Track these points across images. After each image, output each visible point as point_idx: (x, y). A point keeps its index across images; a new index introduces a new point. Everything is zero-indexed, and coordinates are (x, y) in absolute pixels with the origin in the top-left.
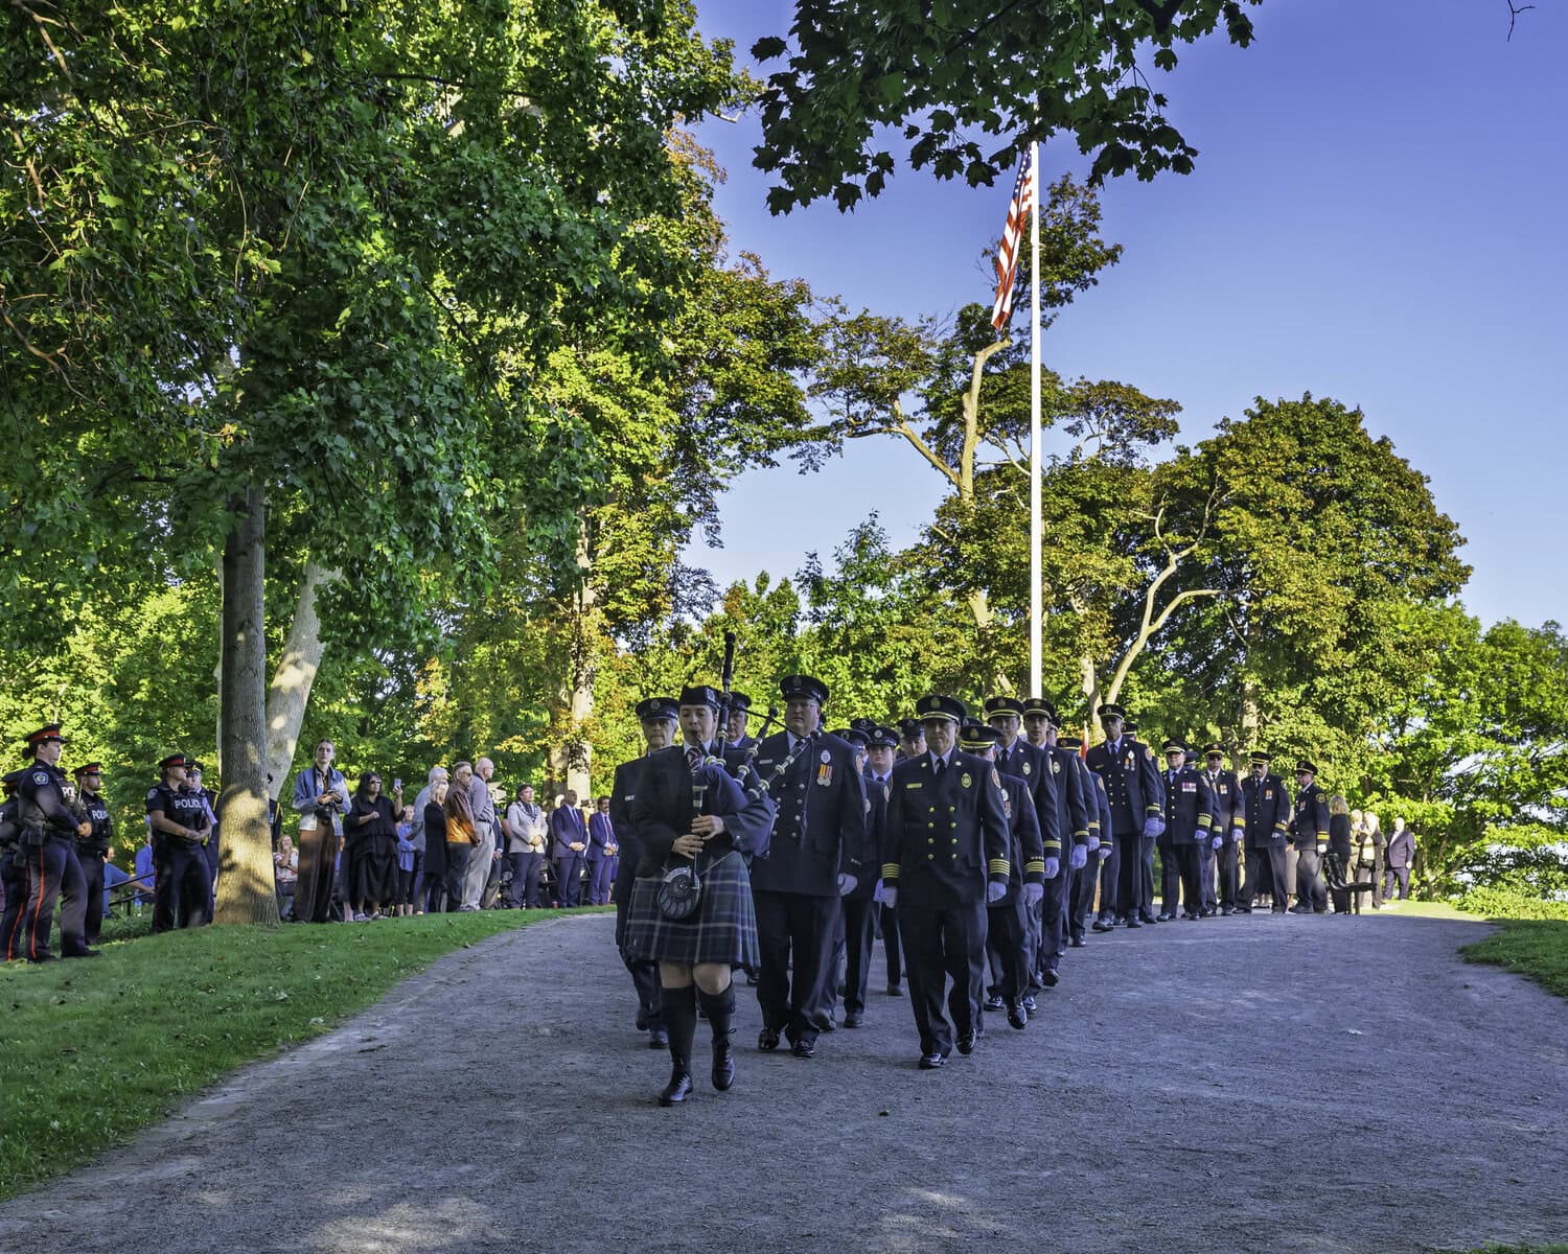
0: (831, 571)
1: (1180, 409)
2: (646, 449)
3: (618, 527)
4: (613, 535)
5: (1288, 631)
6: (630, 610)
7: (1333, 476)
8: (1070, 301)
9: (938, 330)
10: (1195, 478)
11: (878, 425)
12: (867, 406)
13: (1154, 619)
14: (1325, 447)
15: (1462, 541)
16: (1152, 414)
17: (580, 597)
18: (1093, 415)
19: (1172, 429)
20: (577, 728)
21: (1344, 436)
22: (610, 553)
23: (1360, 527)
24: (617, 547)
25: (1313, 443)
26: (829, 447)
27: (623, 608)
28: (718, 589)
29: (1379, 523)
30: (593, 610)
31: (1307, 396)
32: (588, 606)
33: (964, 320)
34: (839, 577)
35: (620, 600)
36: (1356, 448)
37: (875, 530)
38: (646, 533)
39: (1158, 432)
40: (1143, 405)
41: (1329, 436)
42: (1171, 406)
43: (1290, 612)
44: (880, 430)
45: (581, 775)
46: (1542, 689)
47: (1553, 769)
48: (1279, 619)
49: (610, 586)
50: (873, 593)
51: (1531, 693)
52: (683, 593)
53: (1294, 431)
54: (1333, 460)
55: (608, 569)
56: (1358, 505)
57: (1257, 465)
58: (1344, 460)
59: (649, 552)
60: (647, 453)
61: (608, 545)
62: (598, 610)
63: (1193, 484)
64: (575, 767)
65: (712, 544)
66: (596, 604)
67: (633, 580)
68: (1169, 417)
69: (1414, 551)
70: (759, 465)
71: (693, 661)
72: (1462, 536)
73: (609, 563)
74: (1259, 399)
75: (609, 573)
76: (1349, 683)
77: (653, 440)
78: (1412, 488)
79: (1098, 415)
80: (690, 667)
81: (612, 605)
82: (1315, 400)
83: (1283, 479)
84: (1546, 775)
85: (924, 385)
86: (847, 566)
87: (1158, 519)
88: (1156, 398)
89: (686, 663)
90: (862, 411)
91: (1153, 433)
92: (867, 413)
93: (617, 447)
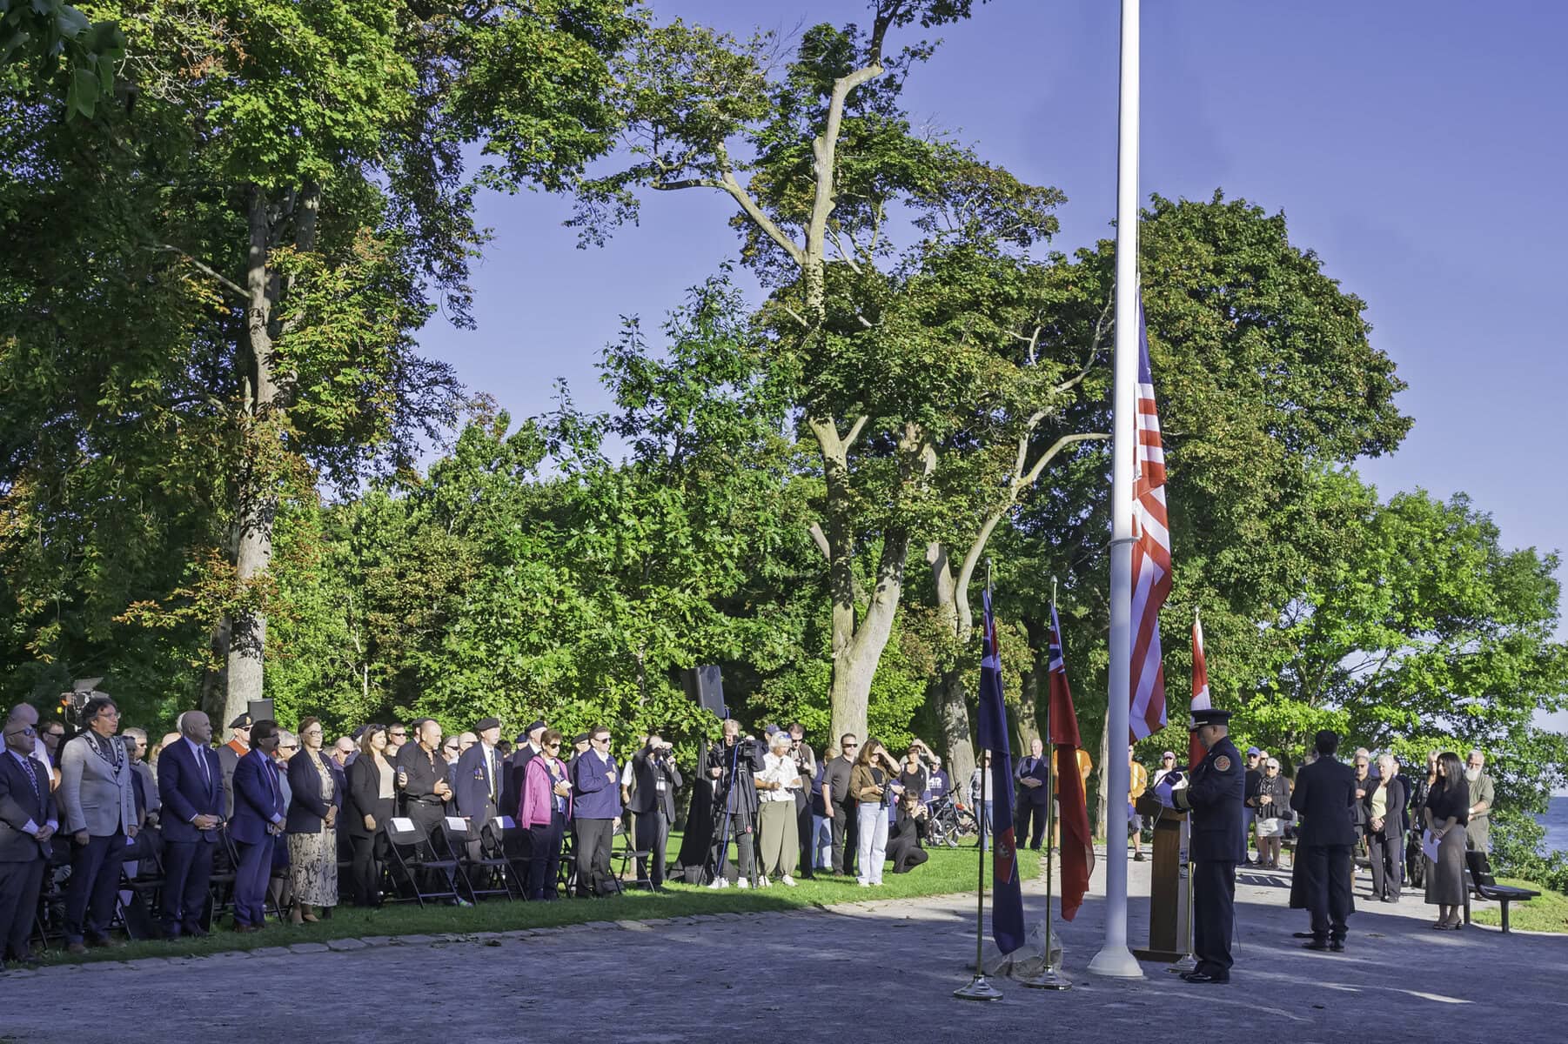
0: (659, 351)
1: (1064, 200)
2: (357, 114)
3: (314, 287)
4: (308, 298)
5: (1212, 490)
6: (331, 414)
7: (1259, 294)
8: (967, 15)
9: (781, 49)
10: (1083, 289)
11: (696, 174)
12: (681, 146)
13: (1027, 470)
14: (1245, 256)
15: (1402, 386)
16: (1028, 206)
17: (255, 394)
18: (948, 204)
19: (1048, 229)
20: (243, 591)
21: (1269, 244)
22: (301, 327)
23: (1289, 359)
24: (314, 317)
25: (1230, 251)
26: (620, 212)
27: (320, 410)
28: (465, 392)
29: (1308, 357)
30: (272, 413)
31: (1219, 195)
32: (266, 406)
33: (811, 44)
34: (670, 361)
35: (315, 398)
36: (1284, 260)
37: (727, 290)
38: (357, 297)
39: (1031, 232)
40: (1019, 192)
41: (1250, 245)
42: (1053, 196)
43: (1217, 461)
44: (698, 183)
45: (249, 660)
46: (1464, 573)
47: (1477, 670)
48: (1201, 471)
49: (301, 378)
50: (725, 391)
51: (1451, 577)
52: (412, 397)
53: (1208, 233)
54: (1258, 272)
55: (298, 350)
56: (1286, 332)
57: (1166, 275)
58: (1272, 273)
59: (362, 326)
60: (362, 119)
61: (300, 314)
62: (282, 412)
63: (1082, 296)
64: (239, 648)
65: (458, 323)
66: (277, 402)
67: (337, 368)
68: (1049, 211)
69: (1352, 396)
70: (540, 186)
71: (416, 514)
72: (1402, 379)
73: (297, 342)
74: (1155, 197)
75: (301, 358)
76: (1263, 560)
77: (372, 100)
78: (1348, 314)
79: (956, 204)
80: (413, 520)
81: (304, 406)
82: (1226, 202)
83: (1195, 294)
84: (1467, 677)
85: (757, 127)
86: (683, 346)
87: (1033, 341)
88: (1033, 184)
89: (408, 515)
90: (675, 153)
91: (1024, 233)
92: (682, 154)
93: (308, 105)
